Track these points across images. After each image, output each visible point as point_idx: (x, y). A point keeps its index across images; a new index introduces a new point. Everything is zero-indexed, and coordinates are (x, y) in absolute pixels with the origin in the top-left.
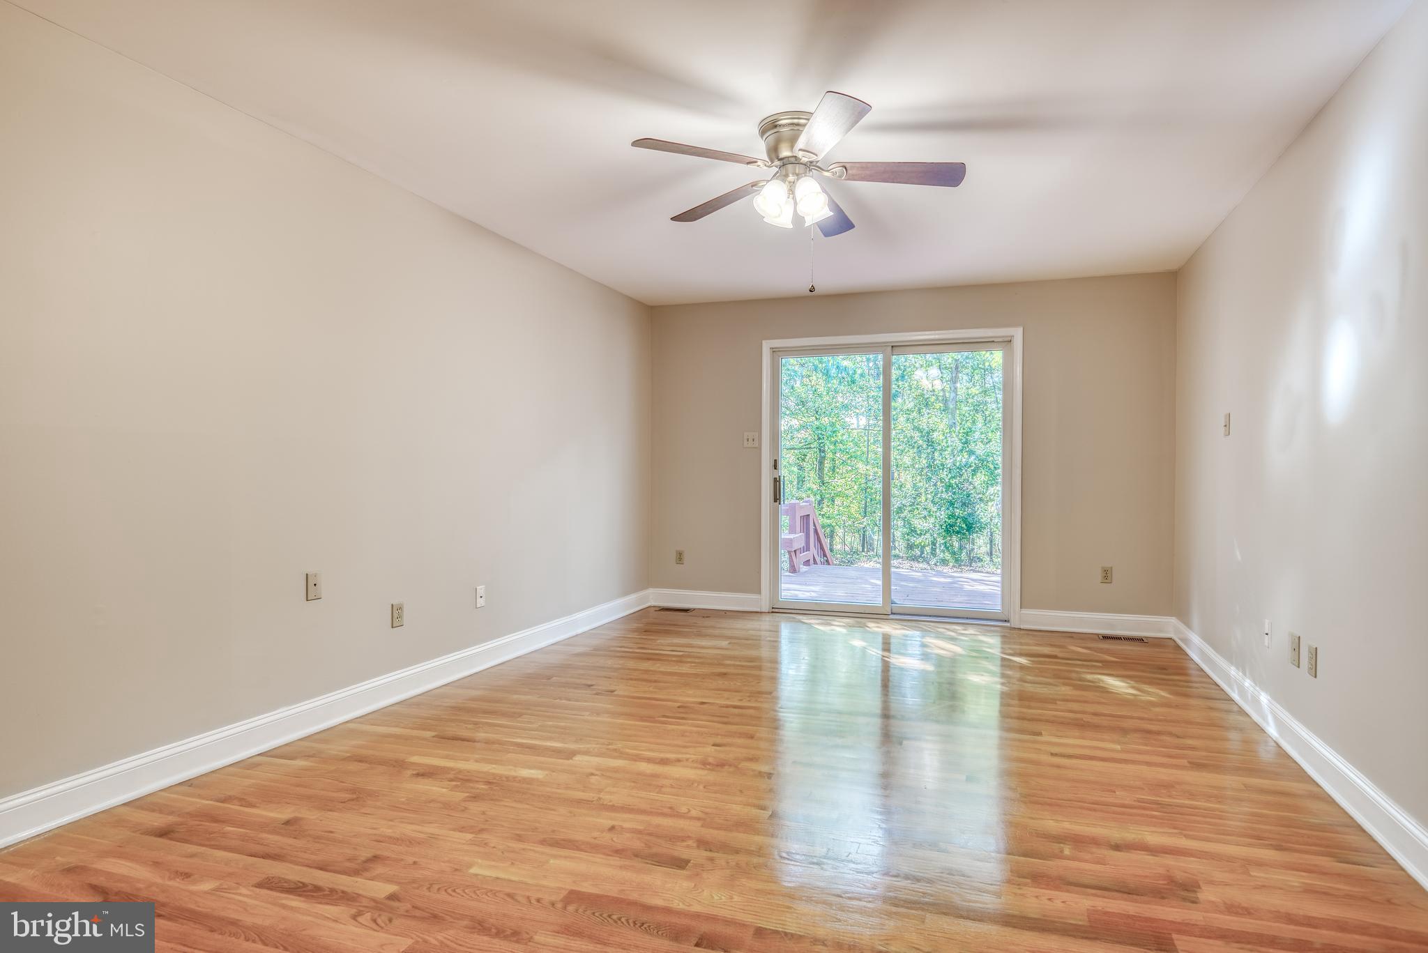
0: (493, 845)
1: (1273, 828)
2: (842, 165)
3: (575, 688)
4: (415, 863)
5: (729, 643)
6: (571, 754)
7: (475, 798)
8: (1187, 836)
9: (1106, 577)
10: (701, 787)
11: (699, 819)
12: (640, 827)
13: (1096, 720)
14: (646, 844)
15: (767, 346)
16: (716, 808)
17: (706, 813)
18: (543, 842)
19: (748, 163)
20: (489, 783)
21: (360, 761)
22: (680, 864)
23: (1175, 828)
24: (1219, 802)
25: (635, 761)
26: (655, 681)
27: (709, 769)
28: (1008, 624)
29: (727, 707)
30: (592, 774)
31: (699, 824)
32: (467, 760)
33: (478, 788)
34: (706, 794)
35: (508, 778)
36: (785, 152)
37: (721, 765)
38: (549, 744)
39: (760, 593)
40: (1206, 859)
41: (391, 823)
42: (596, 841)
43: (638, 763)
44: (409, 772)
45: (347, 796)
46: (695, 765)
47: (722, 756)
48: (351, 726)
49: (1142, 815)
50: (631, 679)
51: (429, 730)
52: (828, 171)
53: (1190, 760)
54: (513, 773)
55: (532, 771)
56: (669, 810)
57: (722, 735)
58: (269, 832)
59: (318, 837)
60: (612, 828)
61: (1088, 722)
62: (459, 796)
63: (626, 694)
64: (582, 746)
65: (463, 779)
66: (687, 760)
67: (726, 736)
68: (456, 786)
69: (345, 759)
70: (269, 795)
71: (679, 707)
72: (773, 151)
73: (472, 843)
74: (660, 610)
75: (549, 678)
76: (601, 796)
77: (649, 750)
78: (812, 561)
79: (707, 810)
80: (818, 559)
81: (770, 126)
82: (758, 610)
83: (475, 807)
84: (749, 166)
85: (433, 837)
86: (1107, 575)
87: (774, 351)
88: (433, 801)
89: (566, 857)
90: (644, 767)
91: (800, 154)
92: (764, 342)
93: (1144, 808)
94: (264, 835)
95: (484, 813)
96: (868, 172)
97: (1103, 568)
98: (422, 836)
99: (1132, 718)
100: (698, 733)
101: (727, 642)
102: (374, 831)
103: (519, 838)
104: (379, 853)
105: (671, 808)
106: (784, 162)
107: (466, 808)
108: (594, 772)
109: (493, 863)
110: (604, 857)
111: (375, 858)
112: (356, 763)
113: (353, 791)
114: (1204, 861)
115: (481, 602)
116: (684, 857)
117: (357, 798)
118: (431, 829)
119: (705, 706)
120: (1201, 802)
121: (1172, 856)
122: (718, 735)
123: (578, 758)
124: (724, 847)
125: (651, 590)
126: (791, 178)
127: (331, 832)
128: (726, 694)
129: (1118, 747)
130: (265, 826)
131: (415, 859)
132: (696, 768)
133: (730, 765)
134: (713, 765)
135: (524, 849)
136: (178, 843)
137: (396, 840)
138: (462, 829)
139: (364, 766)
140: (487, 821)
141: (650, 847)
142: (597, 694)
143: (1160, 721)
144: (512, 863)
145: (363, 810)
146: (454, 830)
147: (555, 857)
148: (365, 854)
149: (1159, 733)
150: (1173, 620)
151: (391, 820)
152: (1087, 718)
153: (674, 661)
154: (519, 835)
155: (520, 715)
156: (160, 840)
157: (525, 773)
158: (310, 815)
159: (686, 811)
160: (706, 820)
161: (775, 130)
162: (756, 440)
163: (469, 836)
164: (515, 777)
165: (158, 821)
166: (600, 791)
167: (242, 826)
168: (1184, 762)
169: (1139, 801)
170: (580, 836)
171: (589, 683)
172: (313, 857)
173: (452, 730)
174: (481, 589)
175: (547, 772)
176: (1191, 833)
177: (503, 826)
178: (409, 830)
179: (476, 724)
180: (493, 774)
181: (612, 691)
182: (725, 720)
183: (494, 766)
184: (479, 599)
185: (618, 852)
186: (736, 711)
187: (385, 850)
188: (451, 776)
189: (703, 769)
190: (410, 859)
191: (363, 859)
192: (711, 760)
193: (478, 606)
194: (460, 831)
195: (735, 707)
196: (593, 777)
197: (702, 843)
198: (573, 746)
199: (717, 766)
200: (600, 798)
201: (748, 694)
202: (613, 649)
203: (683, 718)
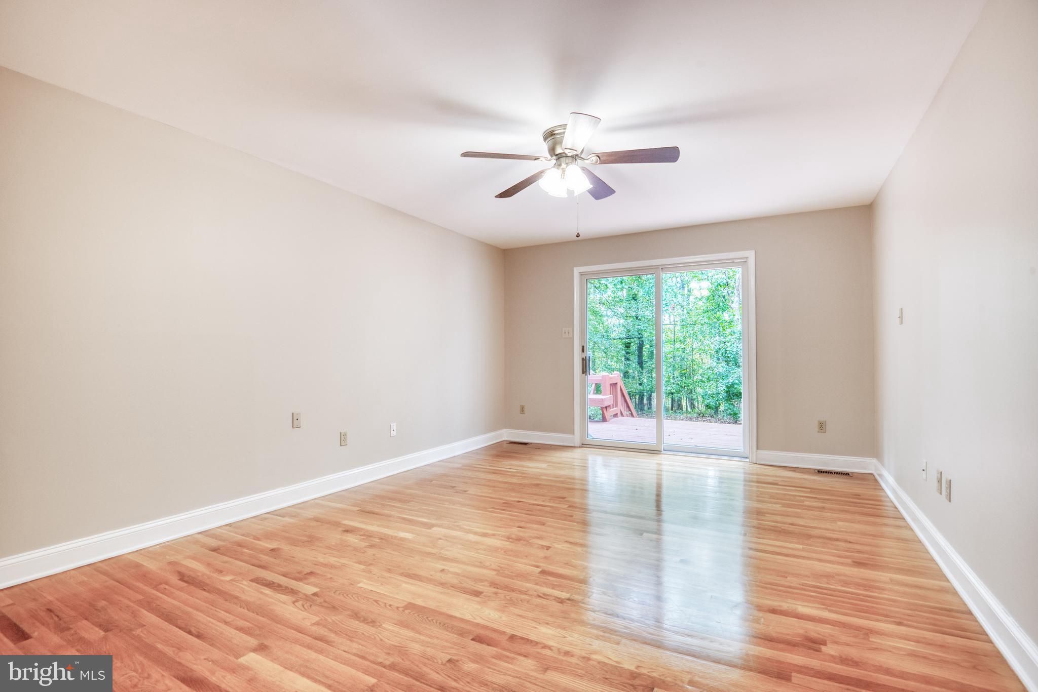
0: (374, 573)
1: (902, 610)
2: (596, 155)
3: (445, 488)
4: (331, 578)
5: (548, 466)
6: (430, 526)
7: (371, 546)
8: (830, 611)
9: (821, 428)
10: (502, 552)
11: (495, 570)
12: (459, 571)
13: (791, 528)
14: (460, 582)
15: (577, 271)
16: (508, 565)
17: (501, 568)
18: (402, 574)
19: (535, 159)
20: (382, 539)
21: (318, 521)
22: (477, 594)
23: (823, 605)
24: (866, 590)
25: (468, 533)
26: (494, 487)
27: (511, 542)
28: (748, 460)
29: (534, 504)
30: (440, 539)
31: (494, 573)
32: (372, 525)
33: (374, 541)
34: (505, 556)
35: (392, 536)
36: (559, 151)
37: (519, 539)
38: (420, 519)
39: (573, 434)
40: (838, 627)
41: (324, 556)
42: (431, 577)
43: (469, 534)
44: (341, 529)
45: (306, 539)
46: (503, 538)
47: (521, 534)
48: (316, 501)
49: (801, 594)
50: (479, 485)
51: (357, 507)
52: (587, 159)
53: (854, 560)
54: (396, 535)
55: (407, 534)
56: (479, 564)
57: (525, 522)
58: (264, 554)
59: (287, 560)
60: (443, 570)
61: (784, 530)
62: (364, 544)
63: (474, 493)
64: (439, 522)
65: (368, 535)
66: (499, 535)
67: (527, 522)
68: (363, 539)
69: (310, 519)
70: (269, 536)
71: (503, 503)
72: (552, 150)
73: (364, 571)
74: (510, 443)
75: (431, 481)
76: (442, 552)
77: (478, 527)
78: (619, 414)
79: (502, 565)
80: (624, 413)
81: (550, 135)
82: (573, 445)
83: (370, 552)
84: (536, 161)
85: (344, 565)
86: (822, 426)
87: (582, 274)
88: (349, 546)
89: (412, 584)
90: (472, 537)
91: (566, 151)
92: (575, 268)
93: (805, 590)
94: (261, 556)
95: (374, 555)
96: (613, 158)
97: (819, 421)
98: (338, 564)
99: (820, 528)
100: (511, 520)
101: (546, 465)
102: (315, 559)
103: (389, 571)
104: (315, 571)
105: (481, 562)
106: (559, 157)
107: (365, 552)
108: (442, 537)
109: (372, 583)
110: (434, 586)
111: (311, 573)
112: (315, 522)
113: (310, 536)
114: (837, 628)
115: (394, 433)
116: (480, 590)
117: (311, 540)
118: (343, 561)
119: (520, 503)
120: (851, 589)
121: (812, 623)
122: (523, 521)
123: (435, 529)
124: (507, 588)
125: (504, 431)
126: (564, 166)
127: (294, 557)
128: (535, 497)
129: (801, 547)
130: (262, 551)
131: (331, 576)
132: (502, 540)
133: (524, 541)
134: (514, 539)
135: (390, 577)
136: (221, 556)
137: (325, 565)
138: (360, 563)
139: (319, 523)
140: (375, 560)
141: (461, 583)
142: (457, 492)
143: (842, 531)
144: (382, 584)
145: (313, 547)
146: (356, 563)
147: (405, 582)
148: (307, 570)
149: (837, 540)
150: (874, 461)
151: (325, 554)
152: (786, 527)
153: (509, 475)
154: (389, 569)
155: (409, 502)
156: (213, 553)
157: (402, 535)
158: (285, 547)
159: (489, 565)
160: (499, 571)
161: (552, 137)
162: (571, 332)
163: (363, 567)
164: (396, 537)
165: (214, 543)
166: (442, 549)
167: (252, 550)
168: (849, 561)
169: (803, 584)
170: (422, 573)
171: (454, 485)
172: (282, 569)
173: (370, 508)
174: (394, 426)
175: (415, 536)
176: (834, 609)
177: (382, 563)
178: (332, 560)
179: (383, 505)
180: (385, 534)
181: (466, 491)
182: (530, 513)
183: (386, 529)
184: (392, 431)
185: (443, 584)
186: (539, 508)
187: (319, 570)
188: (362, 533)
189: (506, 541)
190: (329, 576)
191: (305, 573)
192: (513, 536)
193: (392, 436)
194: (359, 564)
195: (538, 505)
196: (440, 540)
197: (494, 584)
198: (433, 522)
199: (517, 540)
200: (440, 553)
201: (549, 498)
202: (474, 466)
203: (504, 510)
